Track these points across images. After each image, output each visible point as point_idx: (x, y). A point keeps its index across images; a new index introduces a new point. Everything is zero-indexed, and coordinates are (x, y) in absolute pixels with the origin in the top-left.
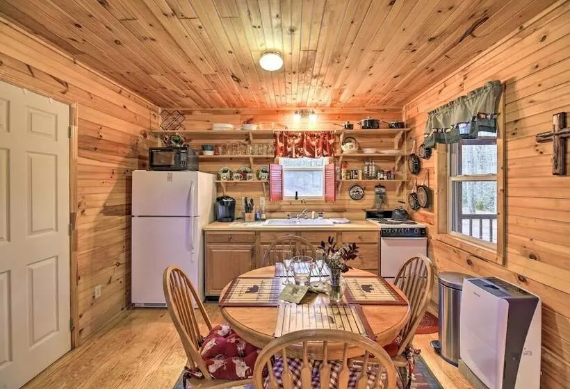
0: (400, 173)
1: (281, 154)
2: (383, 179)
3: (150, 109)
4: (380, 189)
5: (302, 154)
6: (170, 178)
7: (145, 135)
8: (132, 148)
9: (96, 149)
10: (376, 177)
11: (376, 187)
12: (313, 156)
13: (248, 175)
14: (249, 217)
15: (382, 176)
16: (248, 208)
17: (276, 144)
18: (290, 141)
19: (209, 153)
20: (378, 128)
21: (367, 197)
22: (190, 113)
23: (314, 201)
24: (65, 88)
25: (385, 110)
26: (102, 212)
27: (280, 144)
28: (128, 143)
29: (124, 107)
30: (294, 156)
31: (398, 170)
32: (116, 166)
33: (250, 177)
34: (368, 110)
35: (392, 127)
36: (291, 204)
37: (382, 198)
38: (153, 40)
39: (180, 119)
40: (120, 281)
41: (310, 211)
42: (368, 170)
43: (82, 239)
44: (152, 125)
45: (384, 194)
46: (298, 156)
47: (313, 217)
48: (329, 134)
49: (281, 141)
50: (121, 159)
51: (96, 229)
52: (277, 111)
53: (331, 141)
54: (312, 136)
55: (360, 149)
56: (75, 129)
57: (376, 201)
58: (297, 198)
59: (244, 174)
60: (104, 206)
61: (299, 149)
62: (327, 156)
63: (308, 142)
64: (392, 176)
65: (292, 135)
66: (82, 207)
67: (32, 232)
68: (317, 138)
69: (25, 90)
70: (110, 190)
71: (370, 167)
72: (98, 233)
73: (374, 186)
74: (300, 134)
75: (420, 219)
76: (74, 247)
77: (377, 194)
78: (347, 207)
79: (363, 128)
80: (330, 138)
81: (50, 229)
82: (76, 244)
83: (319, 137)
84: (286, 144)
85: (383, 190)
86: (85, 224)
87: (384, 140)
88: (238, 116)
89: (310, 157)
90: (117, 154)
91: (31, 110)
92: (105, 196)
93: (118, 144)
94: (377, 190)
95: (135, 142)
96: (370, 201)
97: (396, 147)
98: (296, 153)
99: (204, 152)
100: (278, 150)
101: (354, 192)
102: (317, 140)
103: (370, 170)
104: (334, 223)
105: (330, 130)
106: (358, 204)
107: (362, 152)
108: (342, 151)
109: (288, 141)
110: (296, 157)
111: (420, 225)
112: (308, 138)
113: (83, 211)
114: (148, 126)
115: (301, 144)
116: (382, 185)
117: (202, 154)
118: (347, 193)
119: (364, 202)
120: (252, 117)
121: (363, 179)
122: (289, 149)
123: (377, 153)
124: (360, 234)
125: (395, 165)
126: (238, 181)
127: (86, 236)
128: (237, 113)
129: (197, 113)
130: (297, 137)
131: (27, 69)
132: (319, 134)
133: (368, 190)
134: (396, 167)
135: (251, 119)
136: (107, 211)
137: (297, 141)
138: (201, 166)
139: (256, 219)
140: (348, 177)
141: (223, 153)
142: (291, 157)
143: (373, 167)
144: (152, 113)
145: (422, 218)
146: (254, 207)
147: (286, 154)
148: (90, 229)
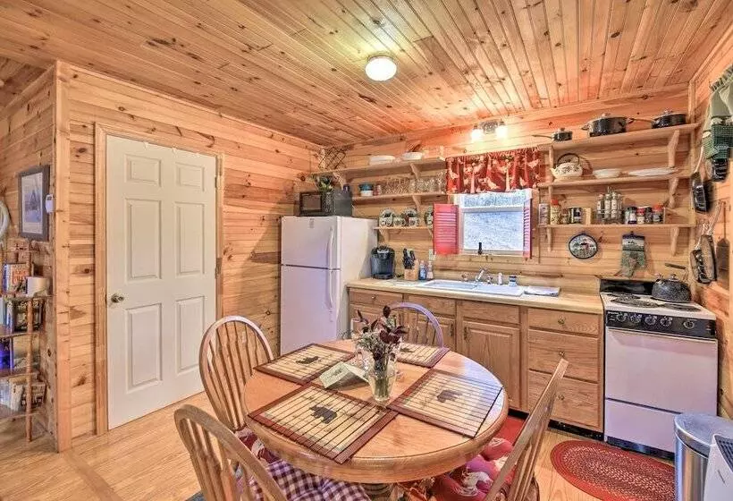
0: (680, 211)
1: (454, 189)
2: (635, 222)
3: (310, 149)
4: (631, 240)
5: (484, 188)
6: (312, 224)
7: (303, 179)
8: (287, 194)
9: (244, 196)
10: (622, 219)
11: (625, 237)
12: (502, 189)
13: (411, 219)
14: (410, 275)
15: (632, 218)
16: (408, 264)
17: (447, 176)
18: (467, 170)
19: (367, 194)
20: (623, 131)
21: (605, 255)
22: (351, 147)
23: (506, 257)
24: (210, 142)
25: (645, 97)
26: (250, 258)
27: (453, 176)
28: (281, 188)
29: (277, 151)
30: (472, 190)
31: (676, 206)
32: (268, 212)
33: (413, 223)
34: (606, 103)
35: (655, 126)
36: (470, 260)
37: (637, 257)
38: (256, 78)
39: (340, 155)
40: (271, 330)
41: (495, 272)
42: (603, 207)
43: (228, 283)
44: (312, 166)
45: (643, 250)
46: (478, 190)
47: (500, 282)
48: (529, 154)
49: (454, 171)
50: (272, 205)
51: (244, 275)
52: (452, 129)
53: (533, 164)
54: (501, 158)
55: (587, 172)
56: (222, 180)
57: (624, 262)
58: (480, 252)
59: (407, 218)
60: (253, 252)
61: (480, 180)
62: (525, 187)
63: (494, 169)
64: (656, 217)
65: (471, 161)
66: (229, 253)
67: (180, 272)
68: (510, 160)
69: (175, 149)
70: (260, 237)
71: (606, 202)
72: (246, 279)
73: (620, 235)
74: (482, 158)
75: (713, 303)
76: (220, 290)
77: (625, 249)
78: (563, 269)
79: (591, 135)
80: (530, 159)
81: (198, 271)
82: (222, 288)
83: (513, 159)
84: (462, 174)
85: (640, 243)
86: (233, 268)
87: (642, 151)
88: (403, 143)
89: (497, 191)
90: (268, 200)
91: (179, 166)
92: (255, 243)
93: (268, 190)
94: (625, 242)
95: (290, 187)
96: (611, 262)
97: (671, 163)
98: (476, 186)
99: (362, 192)
100: (450, 184)
101: (577, 245)
102: (509, 164)
103: (607, 207)
104: (526, 293)
105: (531, 146)
106: (588, 266)
107: (594, 177)
108: (554, 178)
109: (465, 169)
110: (476, 193)
111: (706, 314)
112: (495, 162)
113: (230, 257)
114: (308, 168)
115: (483, 173)
116: (635, 234)
117: (360, 195)
118: (565, 247)
119: (600, 263)
120: (418, 142)
121: (592, 223)
122: (466, 182)
123: (621, 175)
124: (562, 316)
125: (668, 196)
126: (400, 227)
127: (232, 281)
128: (401, 139)
129: (358, 146)
130: (477, 162)
131: (176, 130)
132: (513, 154)
133: (605, 242)
134: (672, 201)
135: (419, 146)
136: (256, 257)
137: (477, 169)
138: (355, 210)
139: (420, 279)
140: (564, 220)
141: (383, 193)
142: (469, 193)
143: (614, 202)
144: (312, 153)
145: (714, 302)
146: (416, 262)
147: (463, 188)
148: (236, 275)
